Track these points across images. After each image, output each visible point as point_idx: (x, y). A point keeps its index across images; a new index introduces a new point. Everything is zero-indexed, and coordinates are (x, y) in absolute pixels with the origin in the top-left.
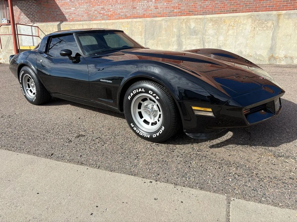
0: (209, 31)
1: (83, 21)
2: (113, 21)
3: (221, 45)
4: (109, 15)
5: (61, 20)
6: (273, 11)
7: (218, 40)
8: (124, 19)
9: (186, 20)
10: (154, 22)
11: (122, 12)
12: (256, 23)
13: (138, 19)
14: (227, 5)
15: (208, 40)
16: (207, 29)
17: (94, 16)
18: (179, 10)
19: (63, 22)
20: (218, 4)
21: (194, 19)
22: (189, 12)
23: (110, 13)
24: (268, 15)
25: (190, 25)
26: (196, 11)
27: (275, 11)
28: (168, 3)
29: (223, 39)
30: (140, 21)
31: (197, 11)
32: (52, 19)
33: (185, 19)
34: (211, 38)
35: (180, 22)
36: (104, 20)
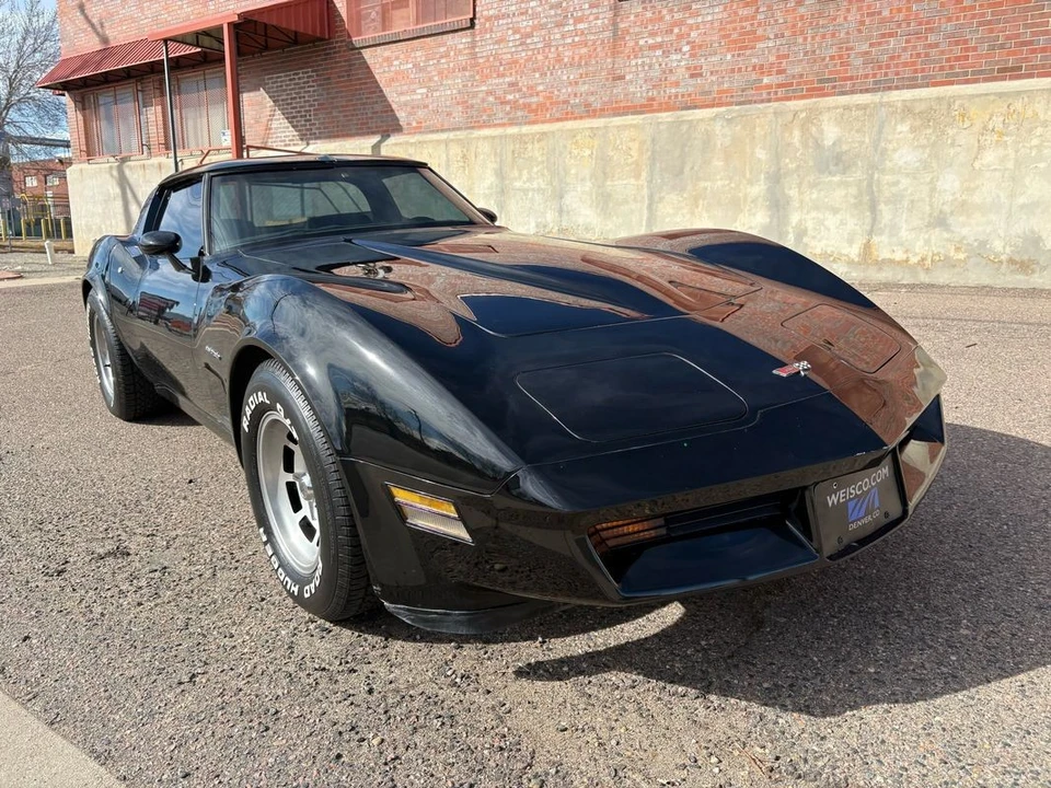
0: (897, 155)
1: (448, 130)
2: (546, 127)
3: (947, 209)
4: (534, 106)
5: (385, 131)
7: (933, 190)
8: (581, 118)
9: (804, 115)
10: (685, 128)
11: (575, 95)
13: (630, 117)
14: (975, 49)
15: (894, 190)
16: (890, 147)
17: (485, 111)
18: (781, 79)
19: (389, 136)
20: (937, 45)
21: (836, 108)
22: (820, 81)
23: (534, 99)
25: (821, 132)
26: (845, 79)
28: (739, 55)
29: (957, 184)
30: (634, 126)
31: (851, 78)
32: (360, 129)
33: (802, 111)
34: (905, 182)
35: (780, 120)
36: (516, 124)
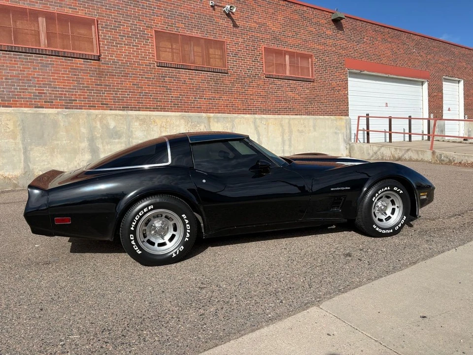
0: (136, 133)
6: (201, 112)
12: (189, 125)
14: (152, 101)
18: (86, 101)
21: (112, 115)
24: (199, 117)
25: (108, 123)
26: (112, 105)
27: (203, 112)
33: (99, 115)
